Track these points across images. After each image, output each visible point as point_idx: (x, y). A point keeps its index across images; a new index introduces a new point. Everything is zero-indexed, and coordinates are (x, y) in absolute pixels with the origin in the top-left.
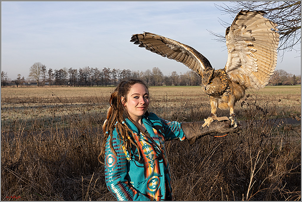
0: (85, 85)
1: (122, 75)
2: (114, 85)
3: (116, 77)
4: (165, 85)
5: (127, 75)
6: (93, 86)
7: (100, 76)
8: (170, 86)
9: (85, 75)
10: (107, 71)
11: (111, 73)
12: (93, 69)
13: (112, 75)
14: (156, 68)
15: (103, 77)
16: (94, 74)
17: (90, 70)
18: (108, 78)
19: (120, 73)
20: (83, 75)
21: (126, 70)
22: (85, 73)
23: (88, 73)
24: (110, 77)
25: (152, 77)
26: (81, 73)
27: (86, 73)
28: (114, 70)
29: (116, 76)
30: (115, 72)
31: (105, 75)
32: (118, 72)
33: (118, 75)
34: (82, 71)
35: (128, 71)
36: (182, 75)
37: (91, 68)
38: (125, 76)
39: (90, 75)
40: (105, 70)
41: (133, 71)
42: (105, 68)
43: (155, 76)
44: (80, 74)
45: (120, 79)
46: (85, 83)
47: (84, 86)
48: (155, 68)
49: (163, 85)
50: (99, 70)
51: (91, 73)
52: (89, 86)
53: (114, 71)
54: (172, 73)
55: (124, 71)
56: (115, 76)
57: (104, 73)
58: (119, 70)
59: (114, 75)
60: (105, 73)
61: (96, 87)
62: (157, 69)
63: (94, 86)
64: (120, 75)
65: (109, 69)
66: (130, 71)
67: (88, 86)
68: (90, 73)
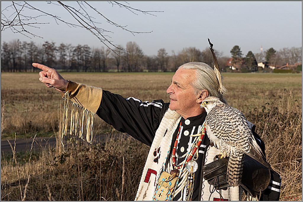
0: (13, 70)
1: (75, 53)
2: (61, 70)
3: (66, 57)
4: (147, 71)
5: (84, 54)
6: (26, 71)
7: (39, 54)
8: (156, 72)
9: (12, 53)
10: (50, 47)
11: (57, 50)
12: (27, 43)
13: (58, 54)
14: (133, 43)
15: (44, 56)
16: (29, 51)
17: (22, 45)
18: (51, 58)
19: (73, 50)
20: (9, 54)
21: (82, 45)
22: (12, 50)
23: (18, 50)
24: (54, 57)
25: (125, 57)
26: (5, 49)
27: (15, 49)
28: (61, 45)
29: (65, 55)
30: (65, 48)
31: (47, 54)
32: (68, 49)
33: (68, 54)
34: (8, 47)
35: (86, 48)
36: (175, 56)
37: (24, 42)
38: (80, 55)
39: (22, 52)
40: (46, 45)
41: (95, 48)
42: (46, 42)
43: (130, 56)
44: (5, 51)
45: (73, 60)
46: (13, 66)
47: (11, 71)
48: (131, 42)
49: (144, 70)
50: (36, 44)
51: (23, 49)
52: (20, 71)
53: (62, 47)
54: (159, 51)
55: (79, 48)
56: (63, 56)
57: (46, 51)
58: (70, 45)
59: (63, 53)
60: (47, 49)
61: (31, 72)
62: (134, 45)
63: (28, 71)
64: (71, 54)
65: (53, 44)
66: (89, 48)
67: (18, 71)
68: (22, 51)
